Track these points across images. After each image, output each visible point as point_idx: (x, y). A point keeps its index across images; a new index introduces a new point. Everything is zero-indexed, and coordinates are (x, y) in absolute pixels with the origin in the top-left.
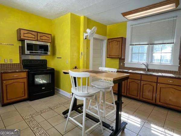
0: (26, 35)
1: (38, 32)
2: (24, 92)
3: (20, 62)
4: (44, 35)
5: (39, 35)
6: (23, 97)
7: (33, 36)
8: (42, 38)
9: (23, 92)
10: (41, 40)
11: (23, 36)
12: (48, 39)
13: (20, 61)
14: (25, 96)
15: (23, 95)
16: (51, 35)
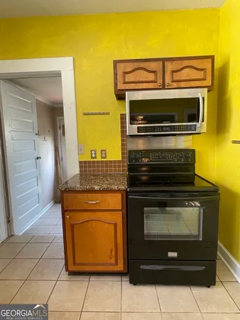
0: (130, 78)
1: (164, 60)
2: (113, 253)
3: (123, 158)
4: (186, 63)
5: (169, 67)
6: (111, 264)
7: (151, 77)
8: (177, 76)
9: (111, 251)
10: (175, 85)
11: (122, 82)
12: (200, 75)
13: (123, 153)
14: (116, 263)
15: (113, 261)
16: (212, 58)
